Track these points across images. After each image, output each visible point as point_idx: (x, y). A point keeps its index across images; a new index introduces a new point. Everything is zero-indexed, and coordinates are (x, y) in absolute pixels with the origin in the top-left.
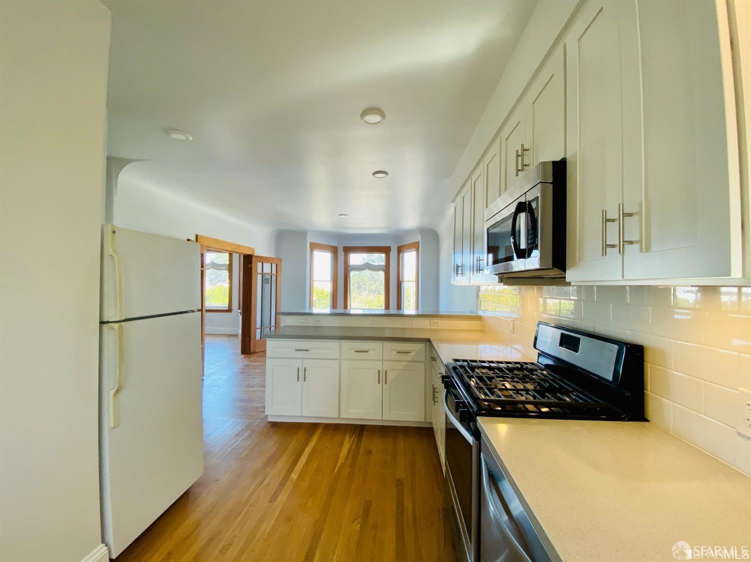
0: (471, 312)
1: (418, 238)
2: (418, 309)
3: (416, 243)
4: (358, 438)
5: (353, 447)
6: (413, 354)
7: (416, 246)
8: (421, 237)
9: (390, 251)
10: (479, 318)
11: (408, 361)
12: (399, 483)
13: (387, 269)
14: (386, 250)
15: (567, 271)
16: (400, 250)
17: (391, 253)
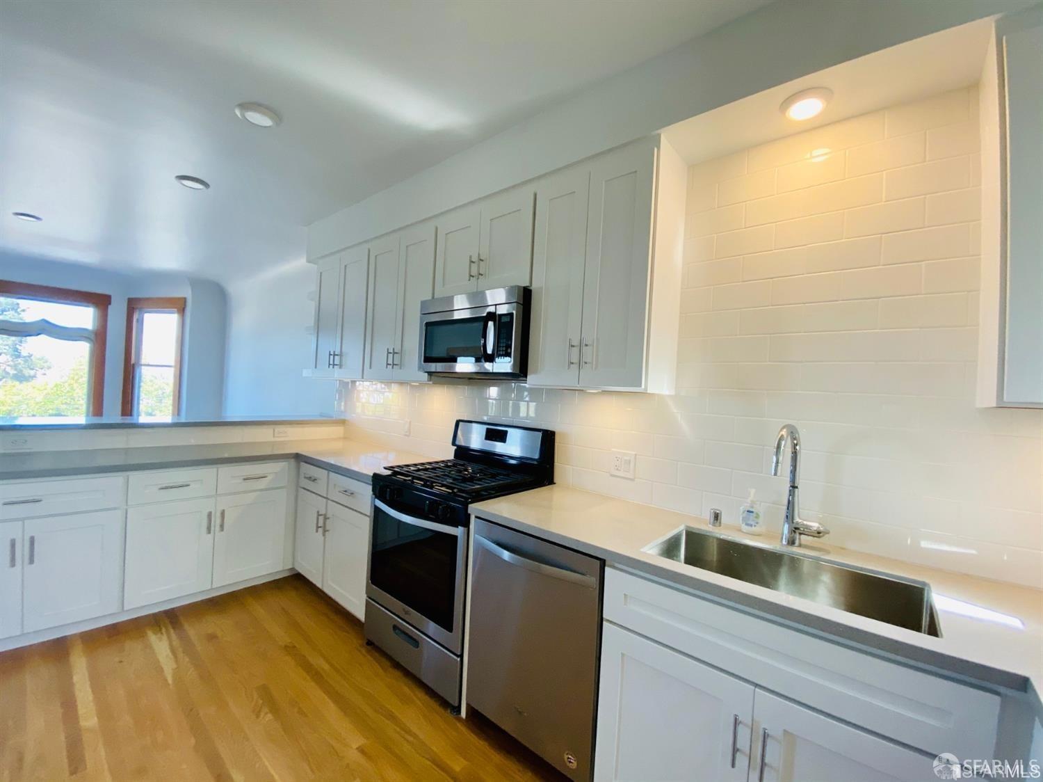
0: (321, 416)
1: (186, 292)
2: (178, 414)
3: (179, 299)
4: (174, 628)
5: (174, 643)
6: (270, 478)
7: (180, 306)
8: (192, 290)
9: (110, 304)
10: (343, 422)
11: (261, 490)
12: (289, 649)
13: (99, 338)
14: (101, 301)
15: (528, 377)
16: (134, 306)
17: (112, 310)
